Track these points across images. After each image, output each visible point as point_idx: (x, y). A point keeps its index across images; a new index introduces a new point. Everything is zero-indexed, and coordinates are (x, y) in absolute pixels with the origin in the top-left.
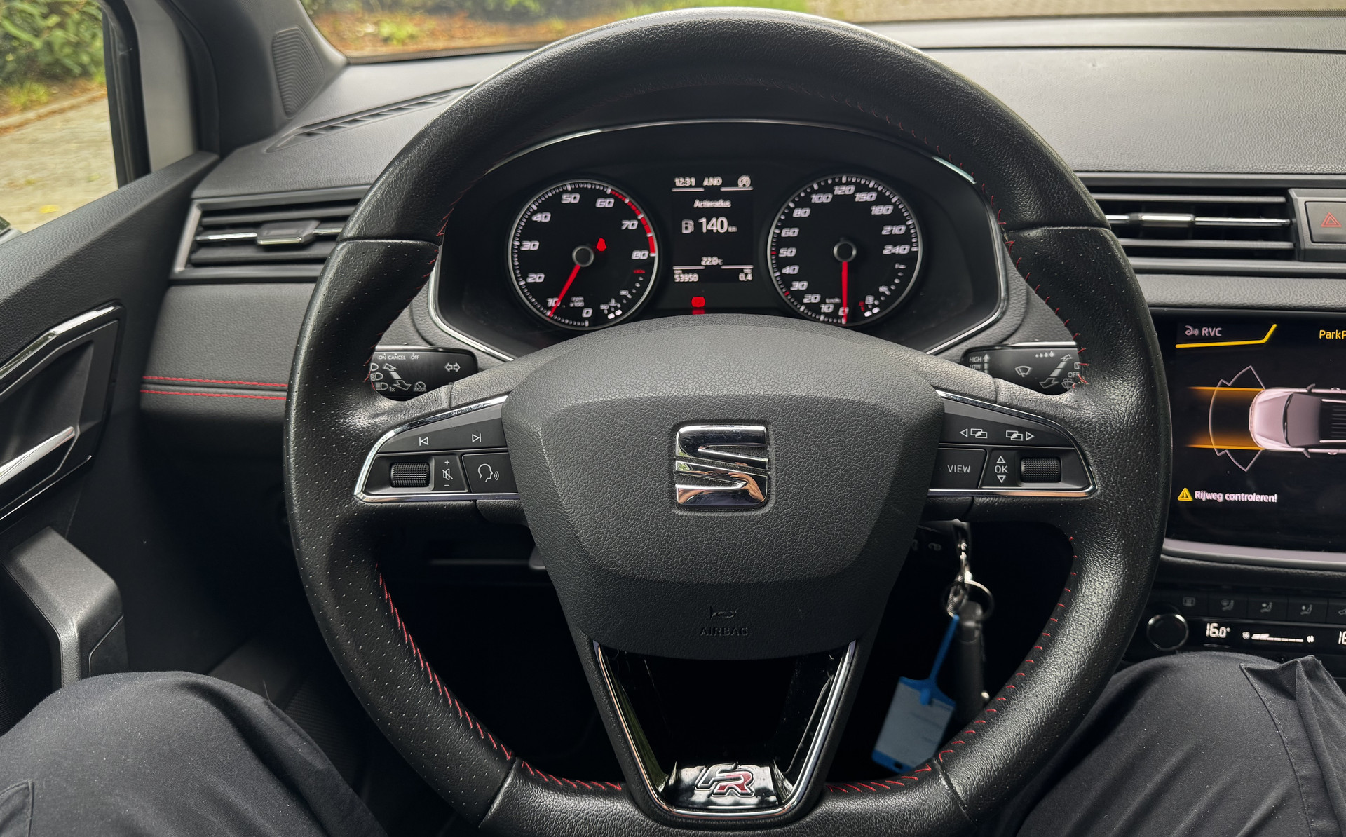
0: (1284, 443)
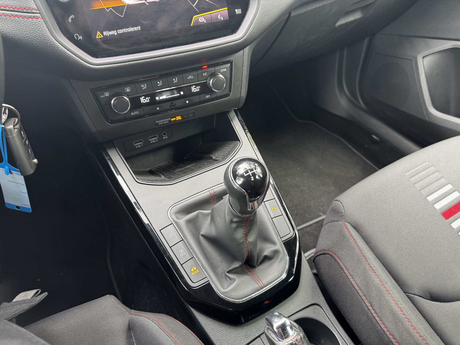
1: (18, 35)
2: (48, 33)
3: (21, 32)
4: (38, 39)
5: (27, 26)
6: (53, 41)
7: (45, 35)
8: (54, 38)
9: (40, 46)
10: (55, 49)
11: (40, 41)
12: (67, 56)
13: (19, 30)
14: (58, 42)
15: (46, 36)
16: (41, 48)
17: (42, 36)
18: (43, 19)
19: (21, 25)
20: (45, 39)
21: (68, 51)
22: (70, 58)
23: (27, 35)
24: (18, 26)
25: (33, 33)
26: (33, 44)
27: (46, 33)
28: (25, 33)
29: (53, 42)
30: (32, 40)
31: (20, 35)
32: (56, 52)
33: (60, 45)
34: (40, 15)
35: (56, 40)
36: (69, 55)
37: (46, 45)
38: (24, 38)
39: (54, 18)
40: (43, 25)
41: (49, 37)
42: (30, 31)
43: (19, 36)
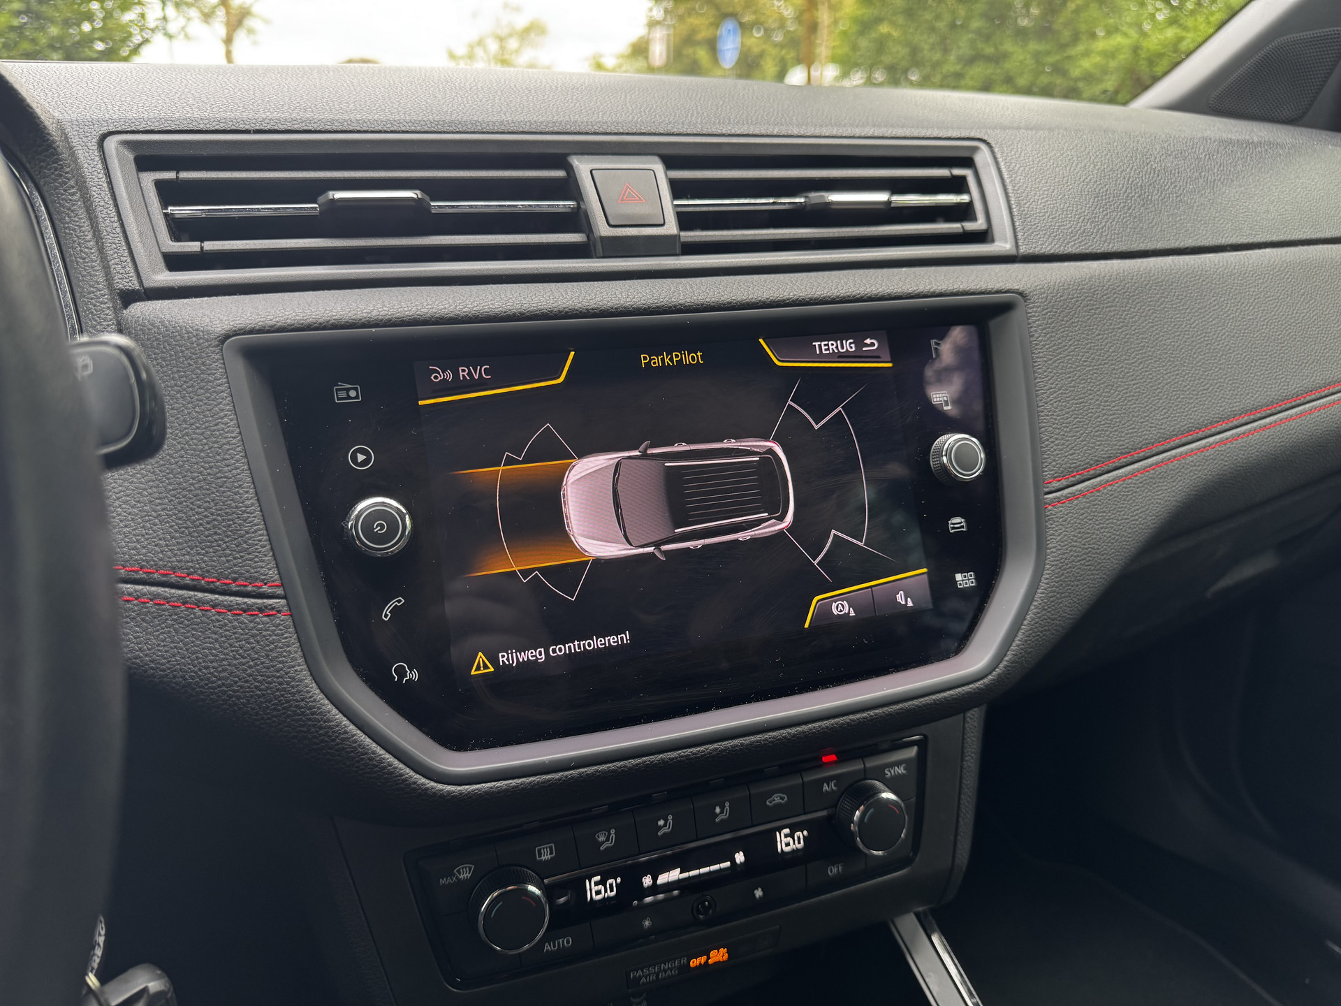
0: (623, 543)
1: (186, 672)
2: (298, 668)
3: (201, 661)
4: (256, 687)
5: (228, 639)
6: (310, 697)
7: (286, 674)
8: (317, 684)
9: (257, 714)
10: (314, 726)
11: (264, 695)
12: (352, 752)
13: (194, 653)
14: (328, 699)
15: (289, 677)
16: (263, 719)
17: (274, 676)
18: (291, 615)
19: (205, 638)
20: (284, 689)
21: (358, 732)
22: (362, 759)
23: (220, 672)
24: (197, 639)
25: (244, 665)
26: (236, 704)
27: (293, 667)
28: (215, 664)
29: (312, 699)
30: (232, 691)
31: (196, 672)
32: (315, 737)
33: (335, 711)
34: (283, 602)
35: (322, 691)
36: (360, 745)
37: (284, 708)
38: (206, 684)
39: (332, 609)
40: (286, 638)
41: (301, 681)
42: (235, 658)
43: (190, 677)
